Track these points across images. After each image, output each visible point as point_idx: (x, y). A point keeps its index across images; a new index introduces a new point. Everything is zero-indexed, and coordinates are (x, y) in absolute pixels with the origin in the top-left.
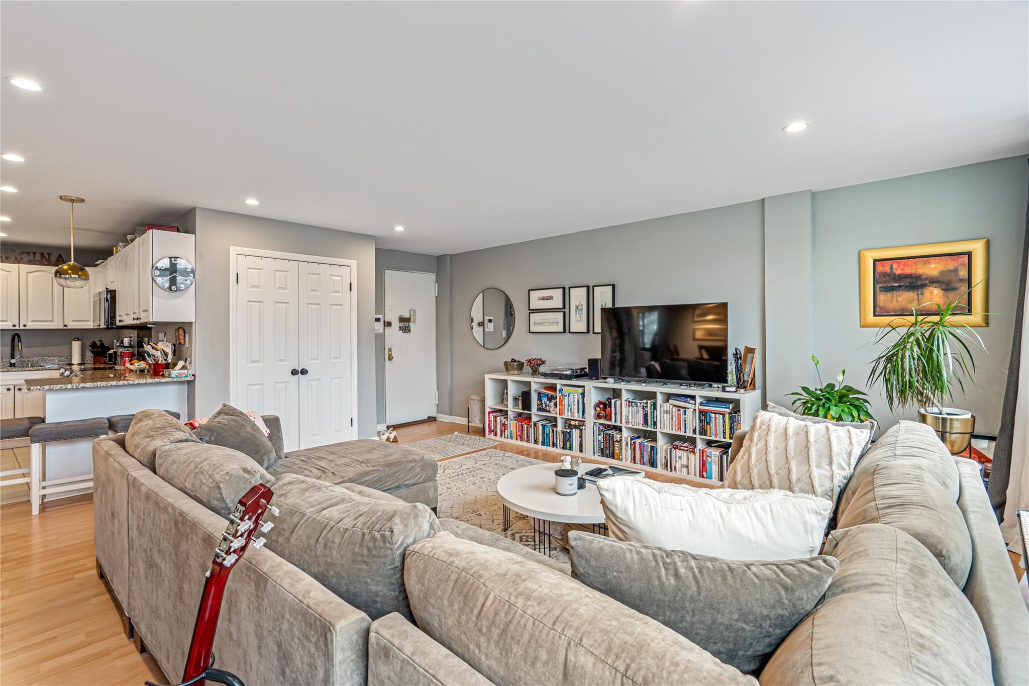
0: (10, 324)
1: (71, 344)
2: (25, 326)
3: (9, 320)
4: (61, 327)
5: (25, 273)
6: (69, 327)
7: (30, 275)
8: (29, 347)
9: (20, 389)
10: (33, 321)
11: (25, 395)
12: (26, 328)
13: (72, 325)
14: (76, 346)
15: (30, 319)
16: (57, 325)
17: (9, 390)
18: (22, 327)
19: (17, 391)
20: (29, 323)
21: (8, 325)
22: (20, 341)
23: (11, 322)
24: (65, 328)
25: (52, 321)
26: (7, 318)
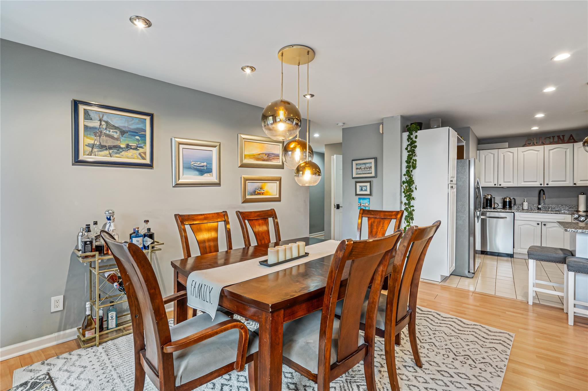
0: (539, 183)
1: (578, 197)
2: (547, 184)
3: (538, 181)
4: (572, 185)
5: (548, 150)
6: (577, 185)
7: (551, 151)
8: (550, 198)
9: (545, 225)
10: (552, 181)
11: (548, 229)
12: (549, 186)
13: (579, 183)
14: (582, 199)
15: (551, 180)
16: (569, 183)
17: (538, 224)
18: (546, 185)
19: (543, 226)
20: (550, 183)
21: (537, 184)
22: (544, 194)
23: (539, 182)
24: (575, 185)
25: (565, 181)
26: (537, 180)
